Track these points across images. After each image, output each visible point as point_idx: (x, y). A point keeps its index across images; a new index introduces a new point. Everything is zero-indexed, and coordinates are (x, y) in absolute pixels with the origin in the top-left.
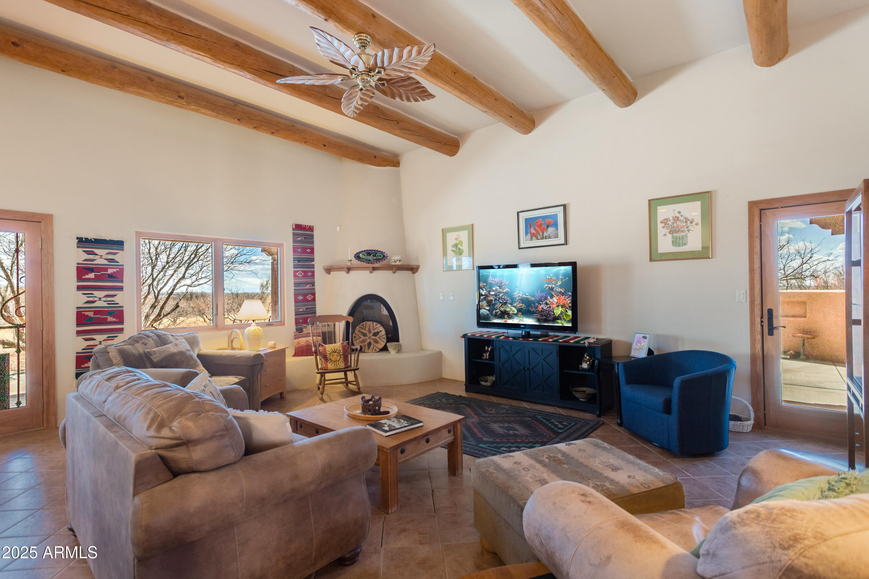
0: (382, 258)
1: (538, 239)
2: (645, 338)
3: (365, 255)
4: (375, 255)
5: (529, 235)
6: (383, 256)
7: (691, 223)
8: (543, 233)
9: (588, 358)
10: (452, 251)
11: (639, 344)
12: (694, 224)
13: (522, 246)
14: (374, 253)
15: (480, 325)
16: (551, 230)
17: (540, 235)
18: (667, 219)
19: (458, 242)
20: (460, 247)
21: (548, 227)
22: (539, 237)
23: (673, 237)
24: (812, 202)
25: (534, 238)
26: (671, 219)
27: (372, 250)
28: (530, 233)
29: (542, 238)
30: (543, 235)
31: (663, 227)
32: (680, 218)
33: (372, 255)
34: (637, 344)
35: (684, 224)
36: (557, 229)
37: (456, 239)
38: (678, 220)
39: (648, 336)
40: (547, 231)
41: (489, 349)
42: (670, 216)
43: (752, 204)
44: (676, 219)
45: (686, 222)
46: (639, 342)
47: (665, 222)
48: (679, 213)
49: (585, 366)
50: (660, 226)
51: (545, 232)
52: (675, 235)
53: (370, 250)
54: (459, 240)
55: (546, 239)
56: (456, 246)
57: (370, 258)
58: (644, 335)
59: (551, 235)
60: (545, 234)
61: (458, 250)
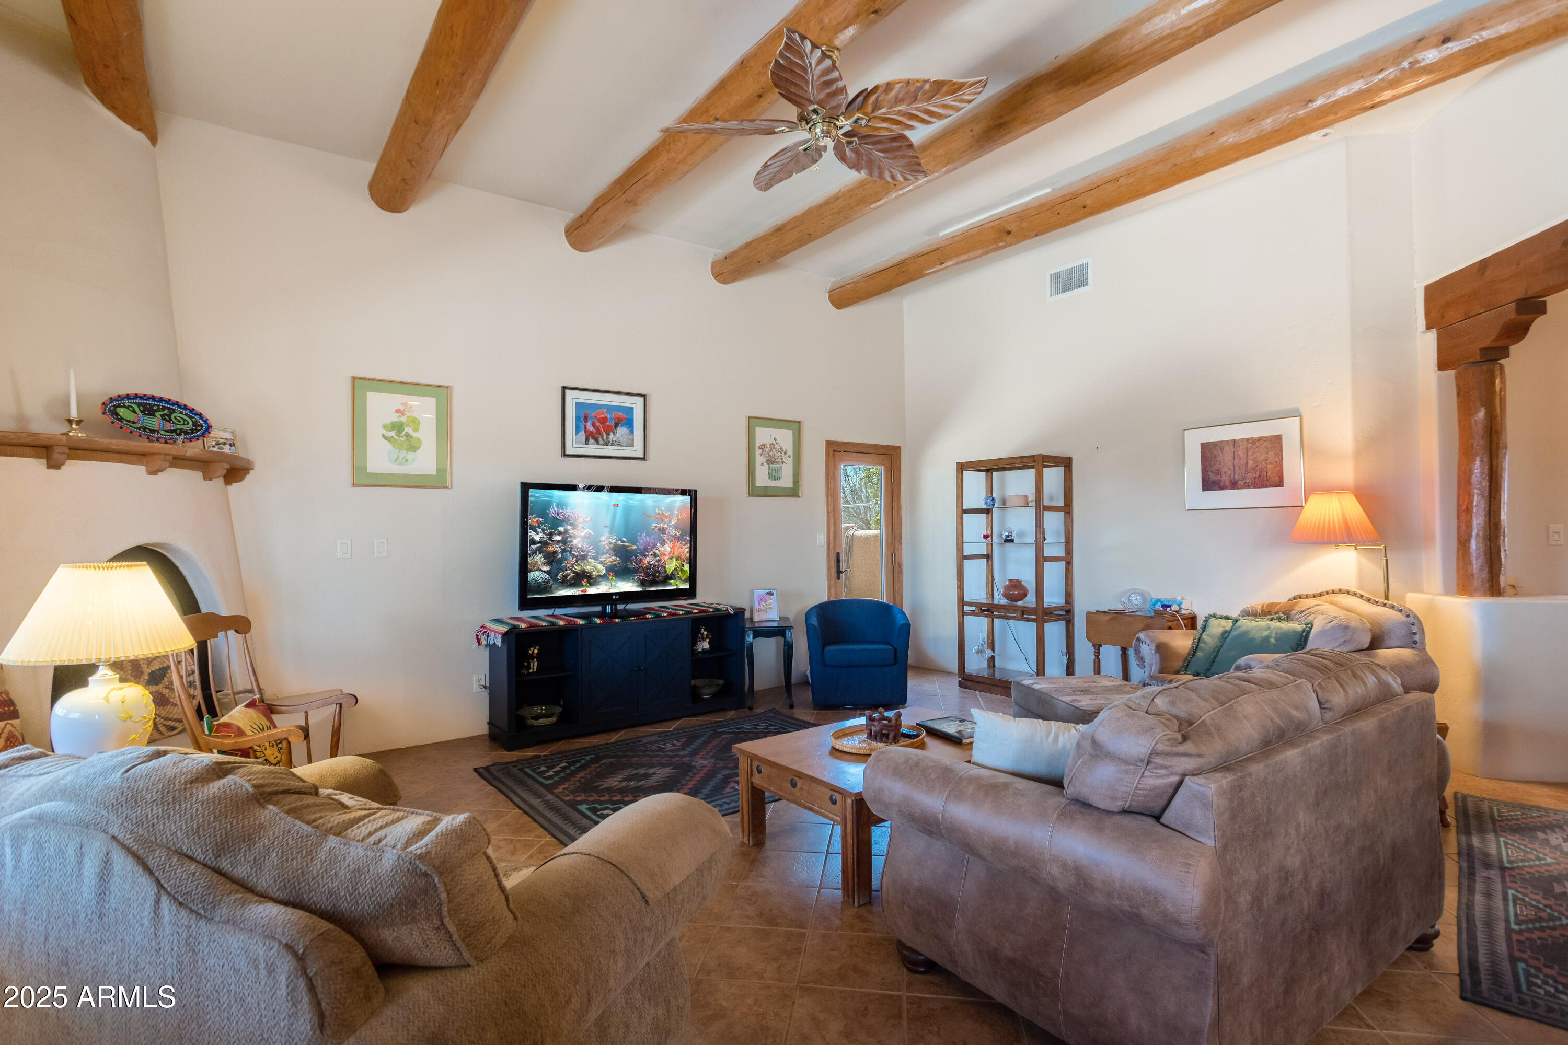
0: (193, 431)
1: (598, 444)
2: (770, 594)
3: (134, 412)
4: (169, 416)
5: (582, 435)
6: (195, 424)
7: (785, 454)
8: (608, 434)
9: (705, 633)
10: (384, 436)
11: (763, 603)
12: (787, 455)
13: (567, 452)
14: (164, 408)
15: (525, 604)
16: (621, 431)
17: (602, 437)
18: (764, 445)
19: (403, 419)
20: (411, 432)
21: (616, 425)
22: (601, 441)
23: (769, 467)
24: (862, 451)
25: (591, 441)
26: (768, 446)
27: (161, 399)
28: (586, 431)
29: (606, 444)
30: (607, 438)
31: (761, 454)
32: (776, 446)
33: (158, 414)
34: (759, 604)
35: (779, 454)
36: (632, 432)
37: (398, 411)
38: (774, 448)
39: (774, 591)
40: (615, 433)
41: (536, 651)
42: (767, 441)
43: (829, 444)
44: (773, 447)
45: (781, 452)
46: (762, 600)
47: (763, 447)
48: (775, 440)
49: (705, 645)
50: (758, 452)
51: (611, 433)
52: (771, 465)
53: (153, 398)
54: (407, 414)
55: (613, 445)
56: (398, 427)
57: (154, 422)
58: (768, 591)
59: (621, 440)
60: (611, 437)
61: (402, 439)
